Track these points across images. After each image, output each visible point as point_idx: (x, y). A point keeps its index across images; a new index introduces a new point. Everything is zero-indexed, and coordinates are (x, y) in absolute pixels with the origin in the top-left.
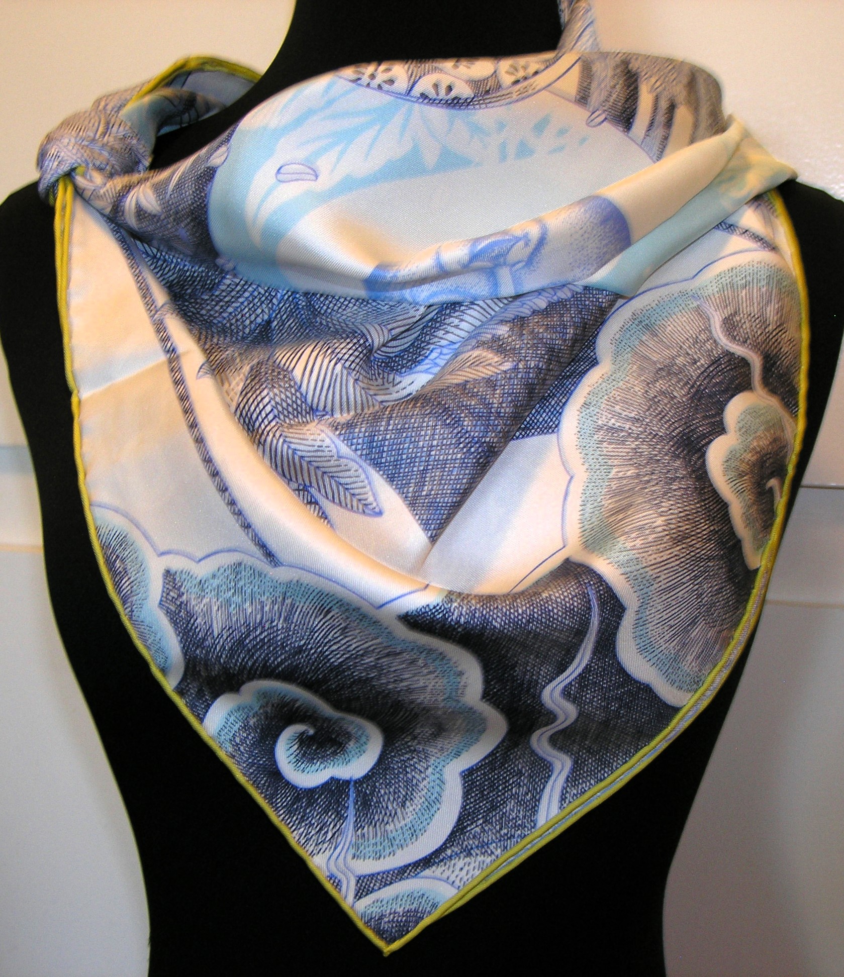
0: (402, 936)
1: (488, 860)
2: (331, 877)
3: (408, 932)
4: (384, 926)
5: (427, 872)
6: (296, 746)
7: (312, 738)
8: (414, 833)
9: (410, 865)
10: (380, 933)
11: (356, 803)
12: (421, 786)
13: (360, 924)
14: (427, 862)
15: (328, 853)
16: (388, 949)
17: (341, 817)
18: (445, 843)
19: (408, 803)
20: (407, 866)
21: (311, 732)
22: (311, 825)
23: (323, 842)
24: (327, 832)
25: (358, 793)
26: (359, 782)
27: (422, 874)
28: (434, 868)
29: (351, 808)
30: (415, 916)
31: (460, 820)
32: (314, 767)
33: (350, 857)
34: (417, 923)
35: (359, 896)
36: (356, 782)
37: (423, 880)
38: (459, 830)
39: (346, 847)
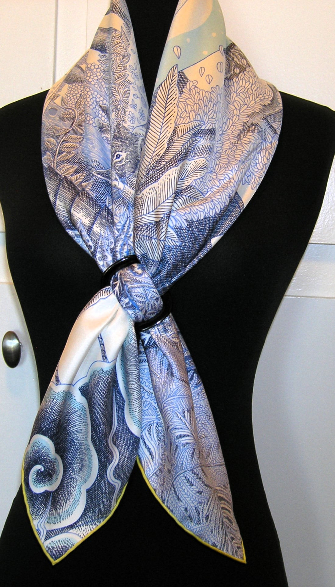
0: (60, 557)
1: (94, 527)
2: (38, 530)
3: (62, 555)
4: (54, 552)
5: (71, 531)
6: (35, 476)
7: (42, 472)
8: (69, 514)
9: (66, 527)
10: (52, 556)
11: (52, 501)
12: (73, 493)
13: (45, 551)
14: (72, 527)
15: (39, 520)
16: (54, 562)
17: (46, 506)
18: (79, 519)
19: (68, 501)
20: (65, 527)
21: (43, 470)
22: (35, 508)
23: (38, 515)
24: (39, 512)
25: (53, 496)
26: (54, 492)
27: (69, 532)
28: (74, 529)
29: (50, 503)
30: (65, 549)
31: (85, 510)
32: (40, 485)
33: (46, 522)
34: (66, 551)
35: (46, 539)
36: (53, 492)
37: (70, 534)
38: (84, 514)
39: (46, 518)
